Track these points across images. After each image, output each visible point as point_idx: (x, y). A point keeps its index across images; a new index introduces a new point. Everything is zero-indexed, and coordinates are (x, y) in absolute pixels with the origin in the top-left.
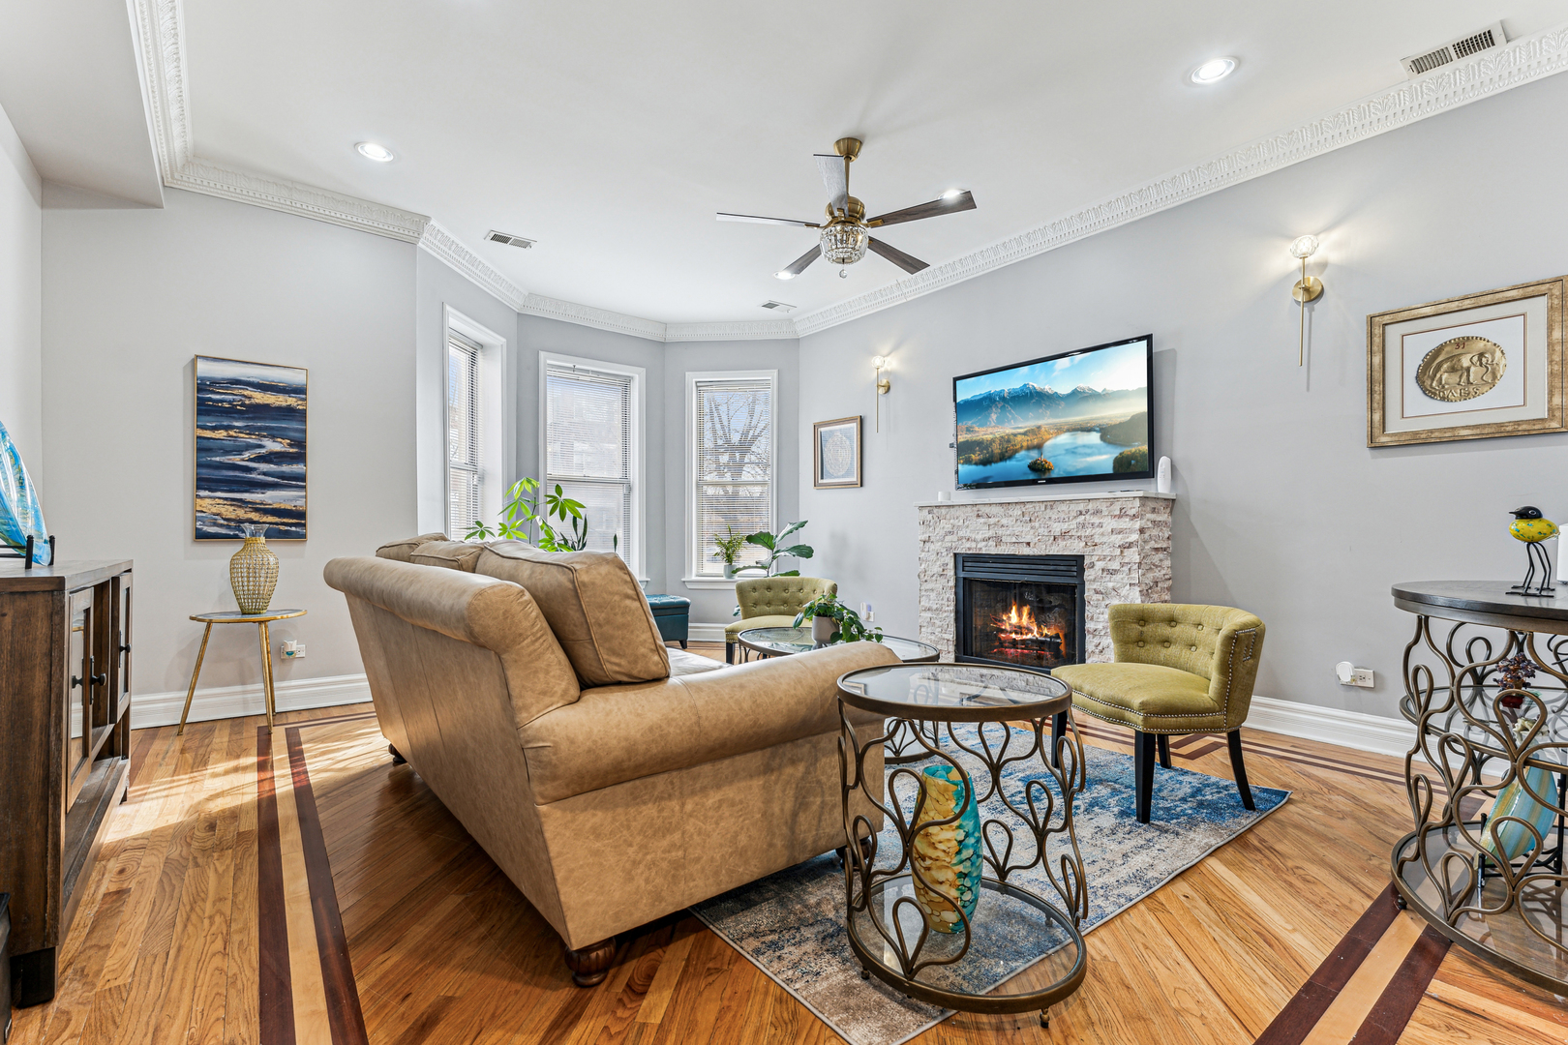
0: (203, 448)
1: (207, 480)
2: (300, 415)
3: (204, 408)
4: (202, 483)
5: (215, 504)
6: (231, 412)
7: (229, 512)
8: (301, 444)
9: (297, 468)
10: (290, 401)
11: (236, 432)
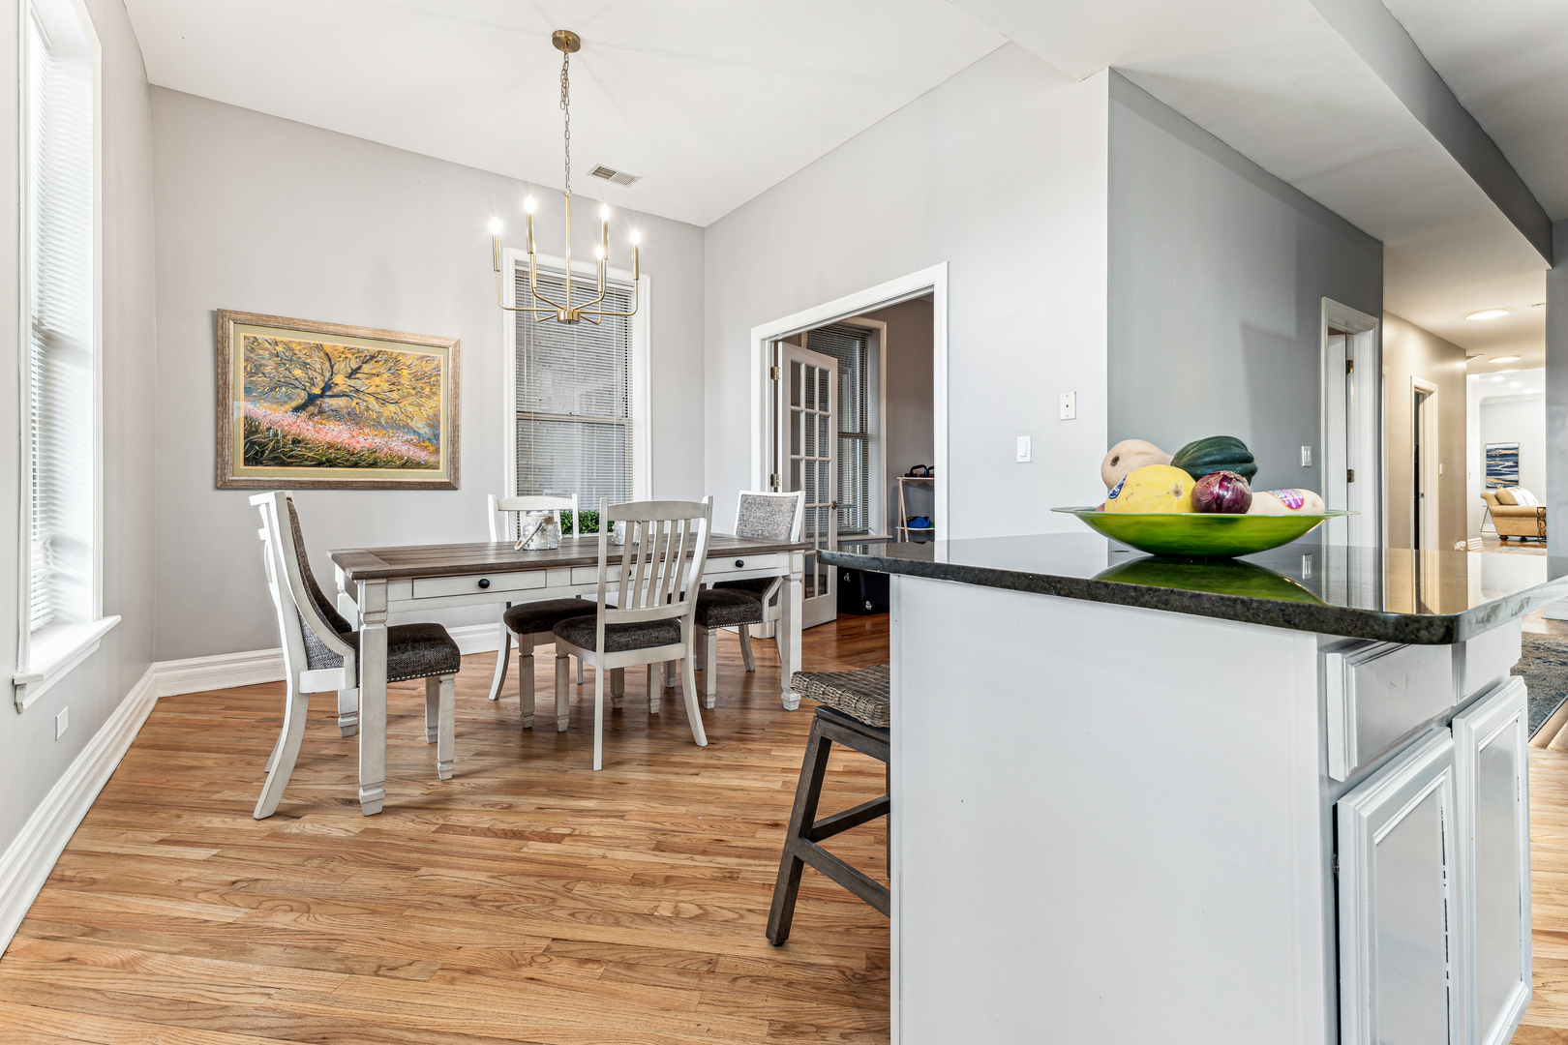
0: (1488, 466)
1: (1490, 473)
2: (1517, 455)
3: (1488, 456)
4: (1488, 474)
5: (1492, 479)
6: (1496, 456)
7: (1496, 481)
8: (1517, 463)
9: (1516, 469)
10: (1514, 452)
11: (1498, 461)
